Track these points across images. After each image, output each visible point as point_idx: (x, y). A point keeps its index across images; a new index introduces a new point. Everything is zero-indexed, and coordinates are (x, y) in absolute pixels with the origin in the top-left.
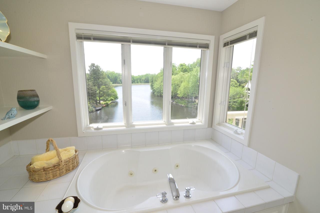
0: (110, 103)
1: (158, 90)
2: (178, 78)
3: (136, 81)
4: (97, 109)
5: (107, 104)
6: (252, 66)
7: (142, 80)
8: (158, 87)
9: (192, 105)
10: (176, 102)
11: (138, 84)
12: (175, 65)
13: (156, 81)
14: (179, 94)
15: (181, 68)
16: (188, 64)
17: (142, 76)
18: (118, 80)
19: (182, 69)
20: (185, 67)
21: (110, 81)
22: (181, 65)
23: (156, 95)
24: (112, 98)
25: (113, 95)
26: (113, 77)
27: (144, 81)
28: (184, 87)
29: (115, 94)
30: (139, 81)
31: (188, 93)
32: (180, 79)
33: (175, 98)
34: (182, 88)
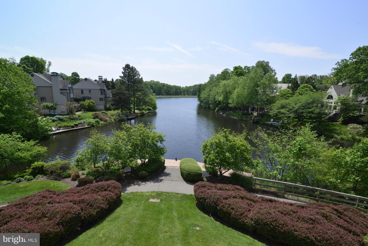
0: (147, 113)
1: (205, 101)
2: (231, 84)
3: (183, 93)
4: (130, 117)
5: (143, 113)
6: (334, 70)
7: (189, 92)
8: (206, 96)
9: (248, 118)
10: (227, 114)
11: (184, 96)
12: (228, 70)
13: (204, 89)
14: (231, 103)
15: (236, 71)
17: (190, 87)
18: (163, 91)
19: (237, 72)
20: (241, 70)
21: (153, 93)
22: (236, 68)
23: (203, 107)
24: (149, 107)
25: (151, 104)
26: (157, 88)
27: (191, 93)
28: (238, 94)
29: (154, 102)
30: (186, 93)
31: (242, 102)
32: (232, 85)
33: (226, 109)
34: (234, 95)
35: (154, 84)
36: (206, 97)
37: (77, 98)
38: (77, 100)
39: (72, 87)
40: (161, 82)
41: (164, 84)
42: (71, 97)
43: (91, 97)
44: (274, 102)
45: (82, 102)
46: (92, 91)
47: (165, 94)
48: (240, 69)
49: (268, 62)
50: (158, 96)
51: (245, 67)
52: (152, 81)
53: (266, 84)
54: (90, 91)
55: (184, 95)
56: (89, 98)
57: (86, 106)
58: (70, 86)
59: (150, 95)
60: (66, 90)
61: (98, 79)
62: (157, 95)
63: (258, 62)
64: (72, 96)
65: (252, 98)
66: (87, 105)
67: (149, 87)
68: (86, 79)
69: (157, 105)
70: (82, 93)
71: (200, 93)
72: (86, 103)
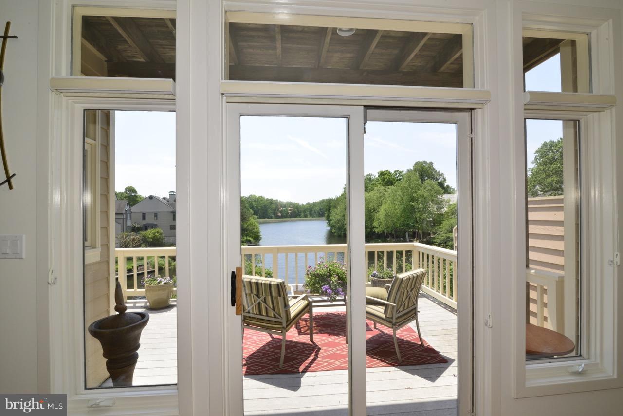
1: (339, 224)
2: (375, 198)
3: (302, 214)
7: (313, 212)
8: (339, 217)
12: (372, 177)
13: (335, 207)
14: (377, 226)
15: (382, 178)
16: (395, 170)
17: (315, 204)
18: (270, 211)
19: (383, 180)
20: (389, 177)
21: (254, 214)
22: (382, 174)
23: (335, 234)
24: (248, 238)
25: (252, 233)
26: (260, 206)
27: (317, 214)
28: (385, 213)
29: (256, 230)
30: (308, 213)
31: (394, 224)
32: (377, 199)
33: (371, 237)
34: (381, 215)
35: (255, 201)
36: (339, 219)
37: (135, 226)
38: (135, 230)
39: (130, 210)
40: (266, 198)
41: (271, 200)
42: (128, 225)
43: (156, 225)
44: (440, 223)
45: (143, 233)
46: (159, 215)
47: (273, 216)
48: (388, 175)
49: (431, 163)
50: (262, 220)
51: (395, 172)
52: (251, 195)
53: (425, 196)
54: (156, 215)
55: (305, 217)
56: (154, 226)
57: (149, 238)
58: (127, 208)
59: (250, 218)
60: (122, 214)
61: (168, 196)
62: (260, 218)
63: (417, 163)
64: (129, 223)
65: (408, 218)
66: (151, 236)
67: (247, 205)
68: (151, 197)
69: (261, 234)
70: (144, 218)
71: (330, 213)
72: (150, 233)
